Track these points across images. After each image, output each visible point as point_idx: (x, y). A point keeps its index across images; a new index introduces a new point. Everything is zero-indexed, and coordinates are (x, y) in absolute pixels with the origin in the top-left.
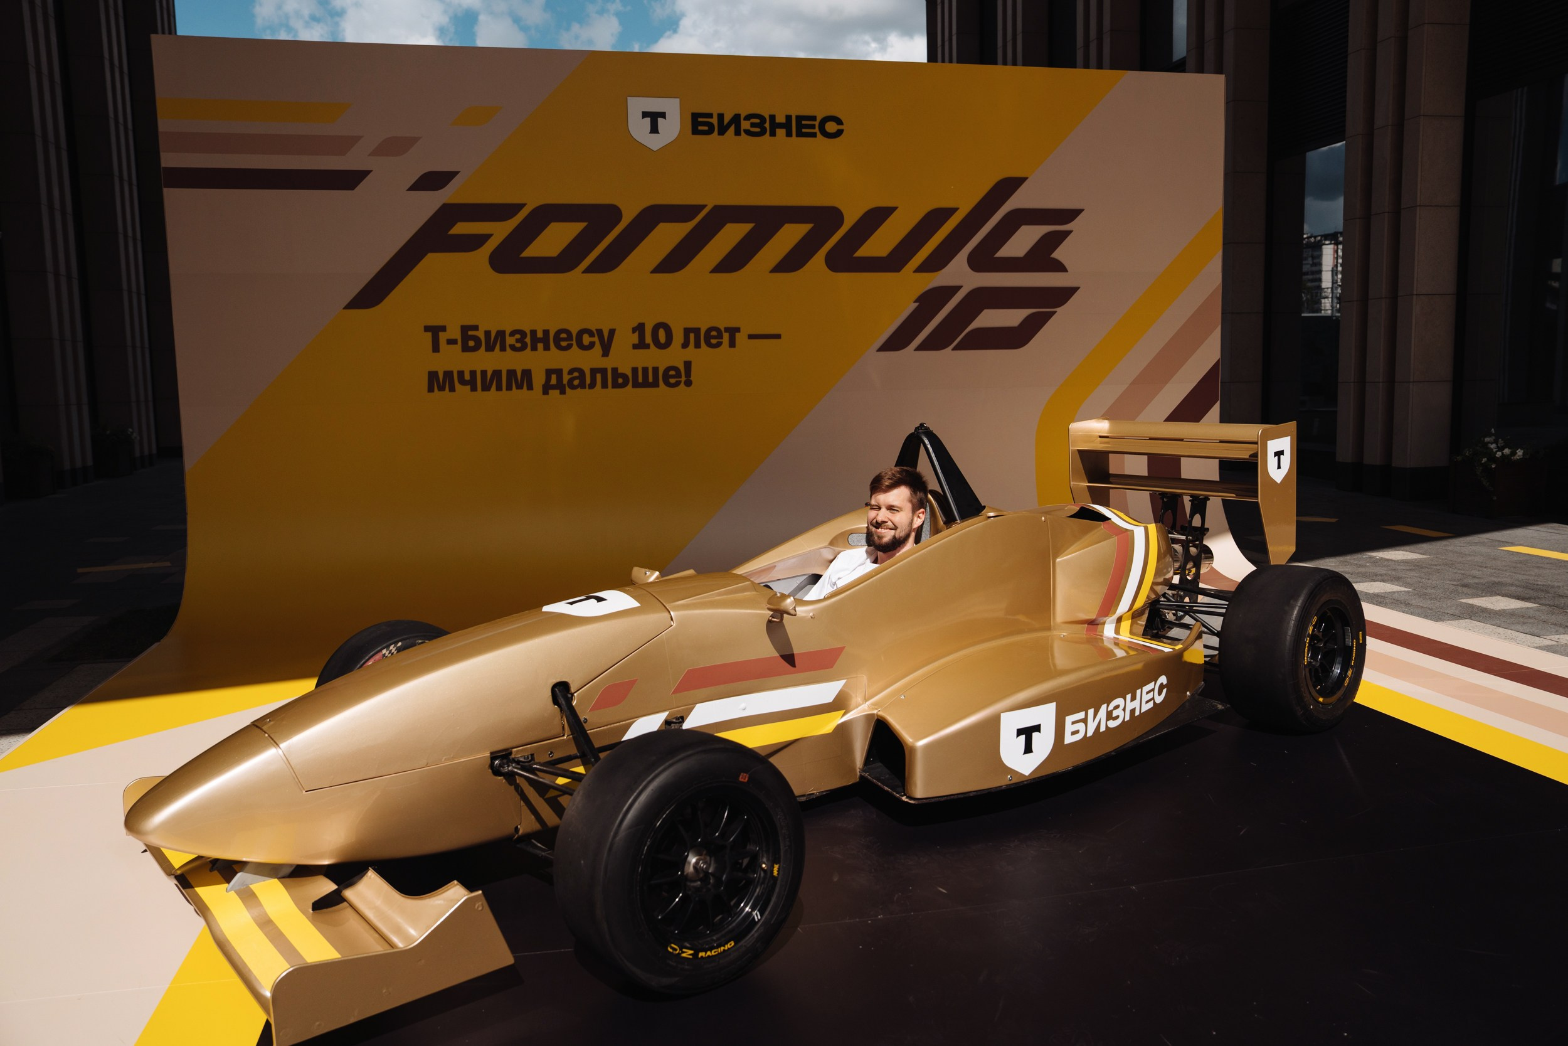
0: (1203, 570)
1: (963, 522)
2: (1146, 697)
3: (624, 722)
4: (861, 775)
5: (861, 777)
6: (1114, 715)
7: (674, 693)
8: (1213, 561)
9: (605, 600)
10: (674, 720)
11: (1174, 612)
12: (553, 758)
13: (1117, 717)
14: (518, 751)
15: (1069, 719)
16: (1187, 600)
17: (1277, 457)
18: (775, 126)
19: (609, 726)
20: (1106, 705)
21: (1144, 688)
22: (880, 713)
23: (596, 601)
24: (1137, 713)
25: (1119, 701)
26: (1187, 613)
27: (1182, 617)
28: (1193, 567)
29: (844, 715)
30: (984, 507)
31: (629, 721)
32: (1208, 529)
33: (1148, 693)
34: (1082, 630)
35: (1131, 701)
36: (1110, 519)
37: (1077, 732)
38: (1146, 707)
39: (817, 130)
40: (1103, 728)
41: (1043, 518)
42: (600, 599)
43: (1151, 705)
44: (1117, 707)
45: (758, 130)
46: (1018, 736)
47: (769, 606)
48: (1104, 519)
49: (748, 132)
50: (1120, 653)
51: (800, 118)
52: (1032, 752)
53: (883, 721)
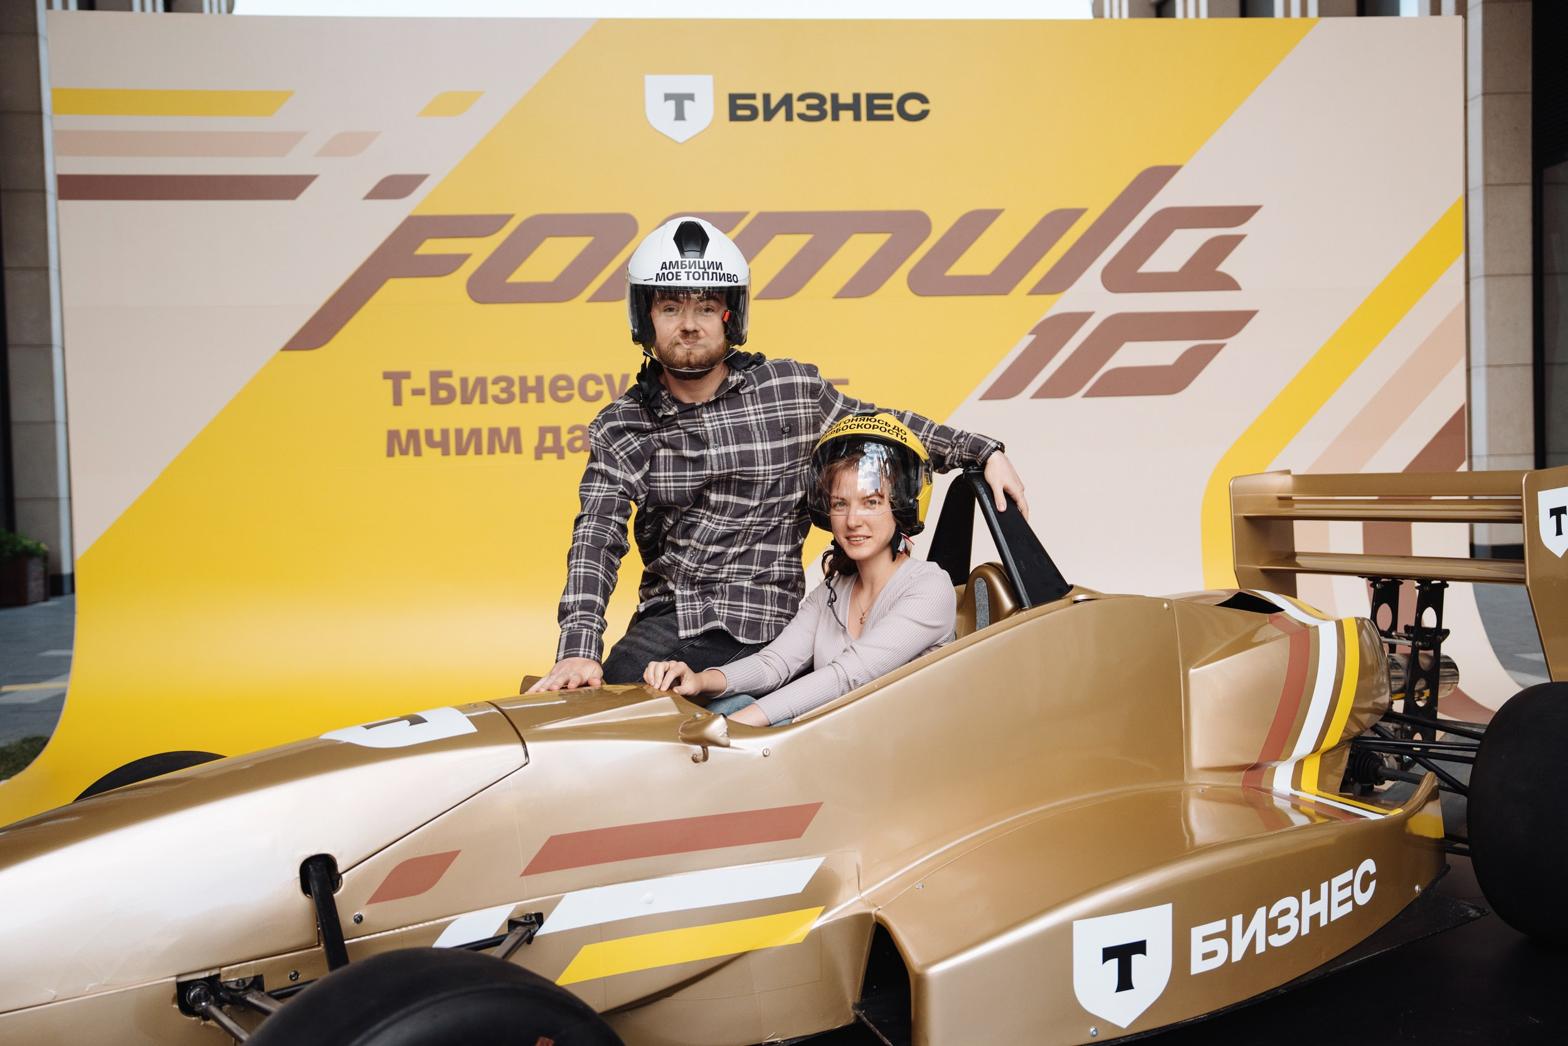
0: (1442, 694)
1: (1033, 608)
2: (1337, 896)
3: (432, 923)
4: (855, 1013)
5: (858, 1017)
6: (1281, 925)
7: (525, 873)
8: (1458, 679)
9: (425, 721)
10: (523, 920)
11: (1396, 755)
12: (299, 981)
13: (1287, 929)
14: (231, 970)
15: (1197, 933)
16: (1418, 737)
17: (1554, 517)
18: (837, 107)
19: (404, 929)
20: (1264, 909)
21: (1332, 880)
22: (880, 913)
23: (409, 723)
24: (1323, 922)
25: (1290, 902)
26: (1416, 758)
27: (1410, 765)
28: (1425, 688)
29: (823, 913)
30: (1072, 587)
31: (442, 920)
32: (1447, 632)
33: (1341, 888)
34: (1235, 781)
35: (1311, 902)
36: (1283, 610)
37: (1213, 954)
38: (1338, 913)
39: (894, 111)
40: (1260, 948)
41: (1166, 605)
42: (416, 720)
43: (1348, 908)
44: (1285, 912)
45: (816, 113)
46: (1106, 958)
47: (684, 735)
48: (1272, 609)
49: (802, 117)
50: (1300, 820)
51: (871, 97)
52: (1131, 987)
53: (884, 927)
